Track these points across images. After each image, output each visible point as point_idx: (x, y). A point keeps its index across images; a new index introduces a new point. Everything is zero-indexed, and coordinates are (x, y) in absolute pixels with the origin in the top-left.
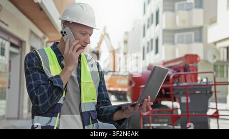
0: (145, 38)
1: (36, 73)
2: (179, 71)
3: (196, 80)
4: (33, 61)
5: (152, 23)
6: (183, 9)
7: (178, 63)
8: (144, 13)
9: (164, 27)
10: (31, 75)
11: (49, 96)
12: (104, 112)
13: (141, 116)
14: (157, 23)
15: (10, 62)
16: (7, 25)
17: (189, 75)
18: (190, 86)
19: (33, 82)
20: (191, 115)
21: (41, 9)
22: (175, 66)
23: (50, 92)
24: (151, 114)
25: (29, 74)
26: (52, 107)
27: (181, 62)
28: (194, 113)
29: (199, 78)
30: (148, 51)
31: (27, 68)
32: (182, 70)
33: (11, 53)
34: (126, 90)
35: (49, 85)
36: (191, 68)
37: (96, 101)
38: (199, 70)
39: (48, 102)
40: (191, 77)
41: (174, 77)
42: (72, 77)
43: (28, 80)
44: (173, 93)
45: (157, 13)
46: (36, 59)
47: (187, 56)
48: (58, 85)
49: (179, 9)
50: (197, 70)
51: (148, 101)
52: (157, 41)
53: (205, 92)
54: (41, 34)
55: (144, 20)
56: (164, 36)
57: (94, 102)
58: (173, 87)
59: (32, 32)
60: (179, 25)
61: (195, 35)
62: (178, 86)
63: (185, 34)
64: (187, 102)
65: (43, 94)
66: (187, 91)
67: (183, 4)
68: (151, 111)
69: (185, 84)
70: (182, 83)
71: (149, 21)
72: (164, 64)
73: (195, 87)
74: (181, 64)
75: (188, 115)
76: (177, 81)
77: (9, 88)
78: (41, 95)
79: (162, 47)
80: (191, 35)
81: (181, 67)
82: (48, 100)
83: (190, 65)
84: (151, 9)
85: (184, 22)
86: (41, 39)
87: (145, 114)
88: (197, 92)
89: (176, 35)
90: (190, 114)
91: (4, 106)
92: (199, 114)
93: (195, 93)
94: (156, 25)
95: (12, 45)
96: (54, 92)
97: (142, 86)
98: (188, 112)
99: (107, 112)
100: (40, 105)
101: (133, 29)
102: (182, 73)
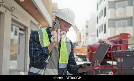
0: (98, 24)
1: (35, 43)
2: (116, 43)
3: (127, 48)
5: (102, 15)
6: (120, 7)
8: (98, 9)
9: (109, 18)
11: (40, 58)
12: (72, 69)
13: (94, 69)
14: (105, 15)
15: (19, 39)
16: (17, 18)
17: (123, 46)
18: (122, 52)
19: (33, 48)
21: (36, 9)
22: (115, 40)
24: (100, 69)
26: (41, 64)
27: (118, 38)
28: (125, 68)
29: (129, 47)
30: (100, 32)
32: (118, 43)
33: (20, 34)
34: (86, 54)
35: (41, 52)
36: (124, 42)
38: (129, 43)
41: (113, 47)
44: (113, 56)
45: (105, 9)
47: (121, 34)
48: (46, 53)
49: (118, 7)
50: (127, 43)
51: (97, 63)
52: (105, 26)
53: (132, 56)
54: (37, 23)
55: (97, 13)
56: (109, 23)
57: (66, 63)
58: (113, 52)
59: (32, 22)
60: (118, 16)
61: (128, 22)
62: (115, 52)
63: (121, 21)
64: (121, 62)
66: (120, 55)
67: (121, 4)
68: (100, 67)
69: (120, 51)
70: (118, 50)
71: (100, 14)
72: (109, 39)
74: (118, 39)
75: (122, 69)
76: (115, 49)
77: (19, 53)
79: (108, 30)
80: (126, 22)
81: (117, 41)
82: (39, 60)
83: (123, 40)
84: (101, 7)
85: (121, 14)
86: (37, 26)
87: (96, 68)
88: (128, 56)
89: (117, 22)
90: (123, 69)
91: (16, 64)
92: (129, 69)
93: (126, 56)
94: (105, 16)
95: (20, 29)
96: (43, 56)
97: (94, 52)
98: (121, 67)
99: (74, 68)
100: (34, 62)
101: (91, 19)
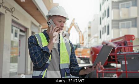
0: (101, 25)
1: (34, 46)
2: (121, 45)
4: (32, 40)
5: (105, 16)
7: (120, 40)
8: (101, 10)
9: (112, 19)
10: (32, 48)
11: (42, 58)
13: (97, 72)
14: (108, 16)
15: (20, 40)
16: (18, 19)
18: (127, 54)
19: (33, 51)
20: (128, 72)
21: (38, 9)
22: (118, 42)
23: (42, 55)
24: (103, 71)
25: (31, 47)
27: (122, 39)
28: (130, 71)
30: (103, 33)
31: (29, 44)
32: (123, 44)
33: (20, 35)
34: (89, 57)
36: (128, 43)
37: (69, 63)
38: (134, 45)
39: (41, 61)
40: (128, 48)
41: (118, 49)
42: (55, 49)
43: (30, 50)
44: (117, 58)
45: (108, 10)
46: (34, 39)
47: (126, 36)
48: (46, 51)
49: (122, 7)
50: (132, 45)
51: (99, 65)
52: (108, 27)
53: (137, 58)
54: (38, 24)
55: (100, 14)
56: (112, 24)
57: (68, 64)
58: (117, 55)
59: (32, 23)
60: (122, 17)
61: (132, 23)
62: (120, 54)
63: (125, 22)
64: (126, 64)
65: (38, 57)
66: (125, 58)
67: (125, 4)
68: (104, 69)
69: (124, 53)
70: (122, 52)
71: (103, 15)
72: (112, 41)
73: (131, 55)
74: (122, 41)
75: (126, 72)
76: (120, 51)
77: (19, 56)
78: (37, 57)
79: (111, 31)
80: (130, 23)
81: (122, 43)
83: (128, 41)
84: (105, 8)
85: (125, 15)
86: (38, 27)
87: (100, 71)
89: (120, 23)
91: (17, 67)
93: (131, 59)
94: (108, 17)
95: (21, 31)
96: (44, 55)
97: (98, 54)
98: (126, 70)
99: (76, 70)
100: (37, 63)
101: (94, 20)
102: (123, 46)
